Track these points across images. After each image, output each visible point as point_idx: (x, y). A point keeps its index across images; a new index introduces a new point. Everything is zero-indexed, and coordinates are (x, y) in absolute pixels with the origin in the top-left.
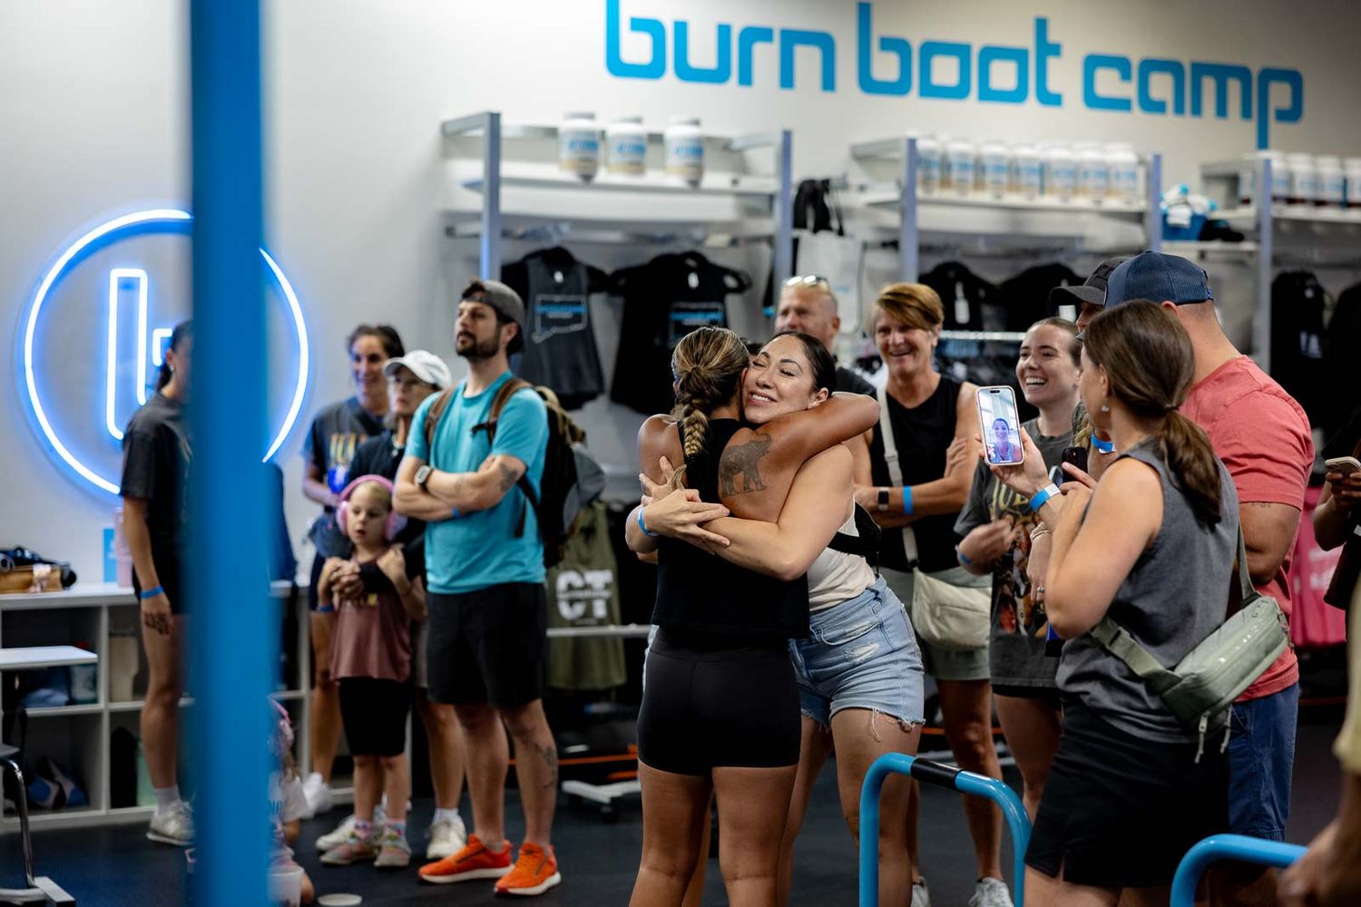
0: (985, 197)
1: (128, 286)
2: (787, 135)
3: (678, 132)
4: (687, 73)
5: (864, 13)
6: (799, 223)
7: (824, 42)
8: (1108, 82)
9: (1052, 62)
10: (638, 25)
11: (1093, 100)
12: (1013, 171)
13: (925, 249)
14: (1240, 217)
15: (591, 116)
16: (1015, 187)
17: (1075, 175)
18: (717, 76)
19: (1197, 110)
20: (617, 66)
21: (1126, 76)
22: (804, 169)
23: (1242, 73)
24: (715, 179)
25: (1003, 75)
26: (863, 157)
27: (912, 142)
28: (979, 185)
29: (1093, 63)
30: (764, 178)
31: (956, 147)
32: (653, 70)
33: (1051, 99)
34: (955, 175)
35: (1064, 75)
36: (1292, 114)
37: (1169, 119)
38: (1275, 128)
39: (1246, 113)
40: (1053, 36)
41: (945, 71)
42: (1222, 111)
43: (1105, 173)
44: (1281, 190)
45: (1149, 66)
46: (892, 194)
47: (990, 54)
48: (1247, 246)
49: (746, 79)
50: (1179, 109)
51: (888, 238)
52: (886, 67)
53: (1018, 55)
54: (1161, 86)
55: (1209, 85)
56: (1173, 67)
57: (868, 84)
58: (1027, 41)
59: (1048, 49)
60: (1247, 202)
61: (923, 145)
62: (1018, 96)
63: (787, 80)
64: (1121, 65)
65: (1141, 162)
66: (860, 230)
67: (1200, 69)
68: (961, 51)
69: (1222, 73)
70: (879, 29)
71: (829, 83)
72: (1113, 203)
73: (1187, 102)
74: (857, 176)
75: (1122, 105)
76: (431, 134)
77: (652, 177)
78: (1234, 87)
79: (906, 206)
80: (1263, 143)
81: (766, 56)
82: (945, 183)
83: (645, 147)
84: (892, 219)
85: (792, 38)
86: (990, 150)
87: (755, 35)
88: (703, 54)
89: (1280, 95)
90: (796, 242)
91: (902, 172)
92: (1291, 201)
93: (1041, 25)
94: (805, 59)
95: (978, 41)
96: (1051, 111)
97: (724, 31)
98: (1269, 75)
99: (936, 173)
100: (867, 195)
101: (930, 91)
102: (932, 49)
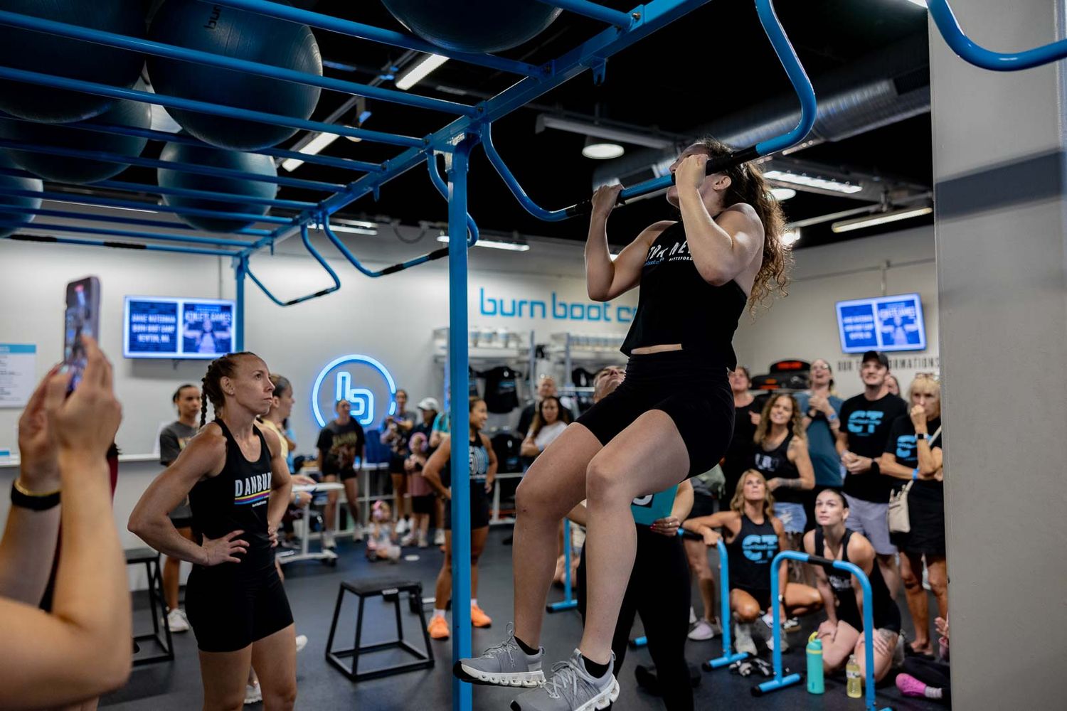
0: (589, 348)
1: (344, 378)
2: (533, 331)
3: (501, 331)
4: (503, 313)
5: (554, 296)
6: (536, 356)
7: (543, 304)
8: (624, 314)
9: (608, 309)
10: (490, 300)
11: (620, 319)
12: (598, 341)
13: (573, 364)
15: (476, 327)
16: (598, 345)
18: (513, 314)
20: (483, 312)
21: (629, 312)
22: (538, 341)
24: (512, 344)
25: (594, 314)
26: (555, 337)
27: (568, 333)
28: (588, 345)
29: (620, 309)
30: (526, 344)
32: (494, 313)
33: (607, 319)
34: (581, 342)
41: (577, 312)
46: (563, 348)
49: (520, 314)
52: (560, 311)
57: (555, 316)
59: (607, 305)
61: (571, 334)
62: (598, 319)
63: (532, 315)
66: (554, 358)
68: (581, 306)
70: (559, 299)
71: (544, 315)
74: (553, 343)
76: (429, 333)
77: (494, 344)
79: (567, 351)
81: (526, 308)
82: (578, 345)
83: (492, 336)
84: (563, 355)
85: (533, 304)
86: (592, 335)
87: (522, 303)
88: (508, 308)
90: (535, 364)
91: (565, 341)
94: (538, 309)
96: (608, 324)
97: (514, 302)
99: (575, 342)
100: (556, 349)
101: (573, 317)
102: (573, 306)
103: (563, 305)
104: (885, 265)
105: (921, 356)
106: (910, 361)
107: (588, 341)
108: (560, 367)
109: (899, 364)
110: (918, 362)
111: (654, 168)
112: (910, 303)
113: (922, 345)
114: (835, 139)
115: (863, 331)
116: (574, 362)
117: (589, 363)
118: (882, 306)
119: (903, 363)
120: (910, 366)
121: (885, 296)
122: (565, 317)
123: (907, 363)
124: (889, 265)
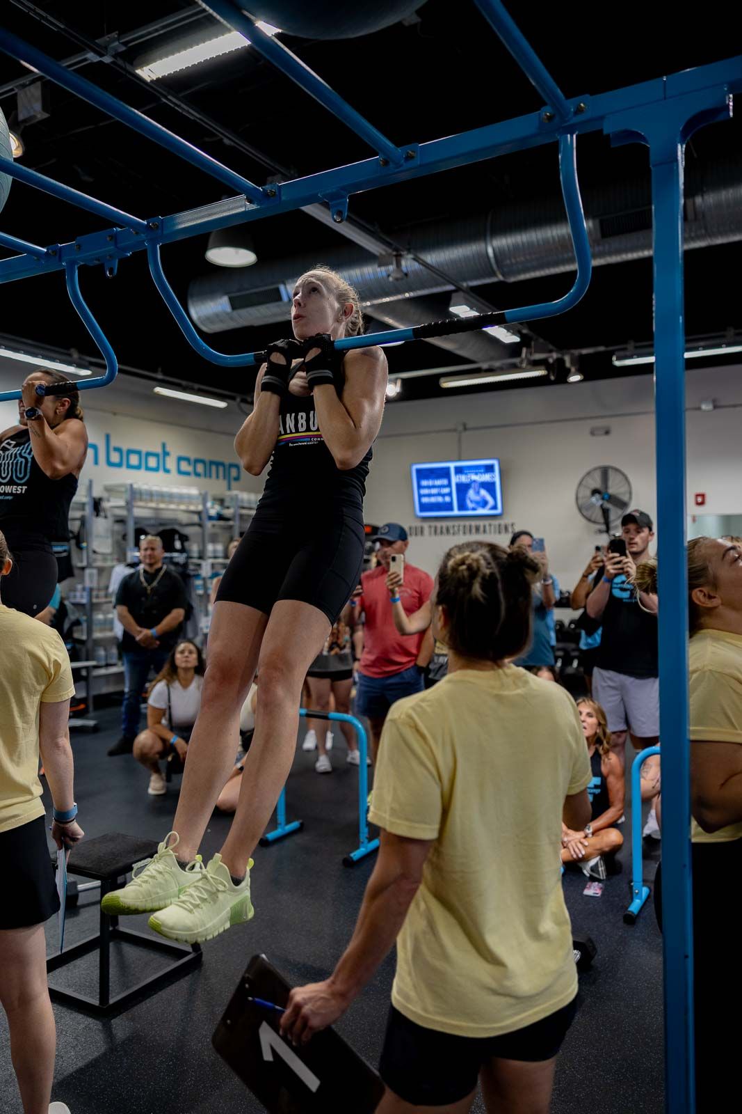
0: (152, 505)
2: (91, 482)
5: (108, 437)
6: (94, 512)
7: (95, 447)
8: (185, 466)
9: (168, 459)
11: (180, 472)
12: (162, 496)
13: (135, 522)
14: (227, 513)
16: (163, 502)
17: (181, 498)
19: (210, 476)
21: (189, 464)
22: (97, 493)
23: (222, 464)
25: (152, 462)
26: (109, 489)
27: (131, 485)
28: (151, 501)
29: (180, 459)
30: (82, 497)
31: (145, 487)
33: (167, 471)
34: (144, 497)
35: (171, 463)
36: (237, 479)
37: (202, 480)
38: (233, 484)
39: (224, 478)
40: (168, 449)
41: (134, 460)
42: (217, 477)
43: (190, 497)
44: (240, 504)
45: (197, 461)
46: (122, 503)
47: (148, 454)
48: (231, 523)
50: (205, 476)
51: (119, 519)
52: (115, 457)
53: (156, 455)
54: (200, 468)
55: (214, 468)
56: (203, 462)
57: (110, 463)
58: (159, 450)
59: (166, 454)
60: (228, 508)
61: (135, 486)
62: (156, 469)
64: (187, 460)
65: (200, 494)
66: (111, 516)
67: (212, 463)
68: (139, 453)
69: (218, 464)
70: (113, 443)
71: (96, 462)
72: (192, 508)
73: (207, 474)
74: (111, 496)
75: (188, 474)
78: (221, 469)
79: (129, 506)
80: (229, 488)
82: (141, 500)
84: (123, 513)
86: (155, 488)
89: (234, 472)
90: (91, 521)
91: (127, 496)
92: (243, 508)
93: (164, 446)
95: (144, 449)
96: (166, 475)
98: (231, 466)
99: (138, 496)
100: (114, 504)
101: (129, 466)
102: (130, 452)
103: (118, 450)
104: (461, 428)
105: (496, 522)
106: (485, 527)
107: (151, 495)
108: (117, 527)
109: (474, 530)
110: (492, 527)
111: (282, 288)
112: (489, 469)
113: (498, 511)
114: (512, 280)
115: (439, 494)
116: (137, 520)
117: (152, 522)
118: (459, 471)
119: (477, 529)
120: (485, 531)
121: (460, 460)
122: (119, 465)
123: (482, 529)
124: (465, 429)
